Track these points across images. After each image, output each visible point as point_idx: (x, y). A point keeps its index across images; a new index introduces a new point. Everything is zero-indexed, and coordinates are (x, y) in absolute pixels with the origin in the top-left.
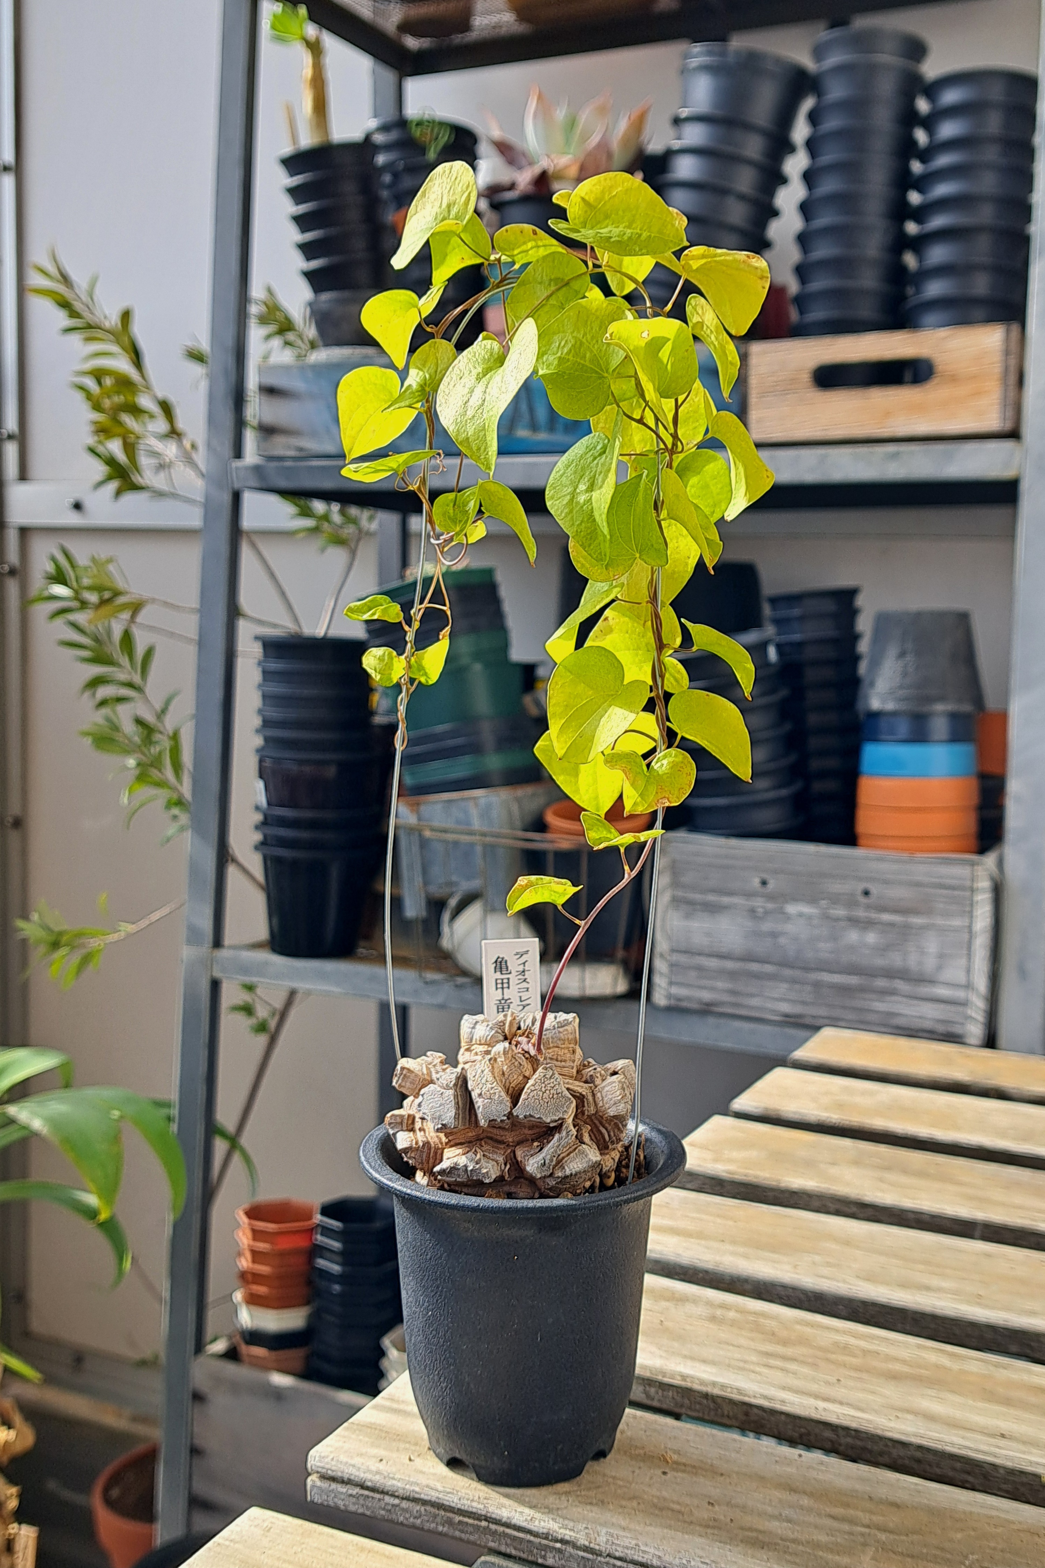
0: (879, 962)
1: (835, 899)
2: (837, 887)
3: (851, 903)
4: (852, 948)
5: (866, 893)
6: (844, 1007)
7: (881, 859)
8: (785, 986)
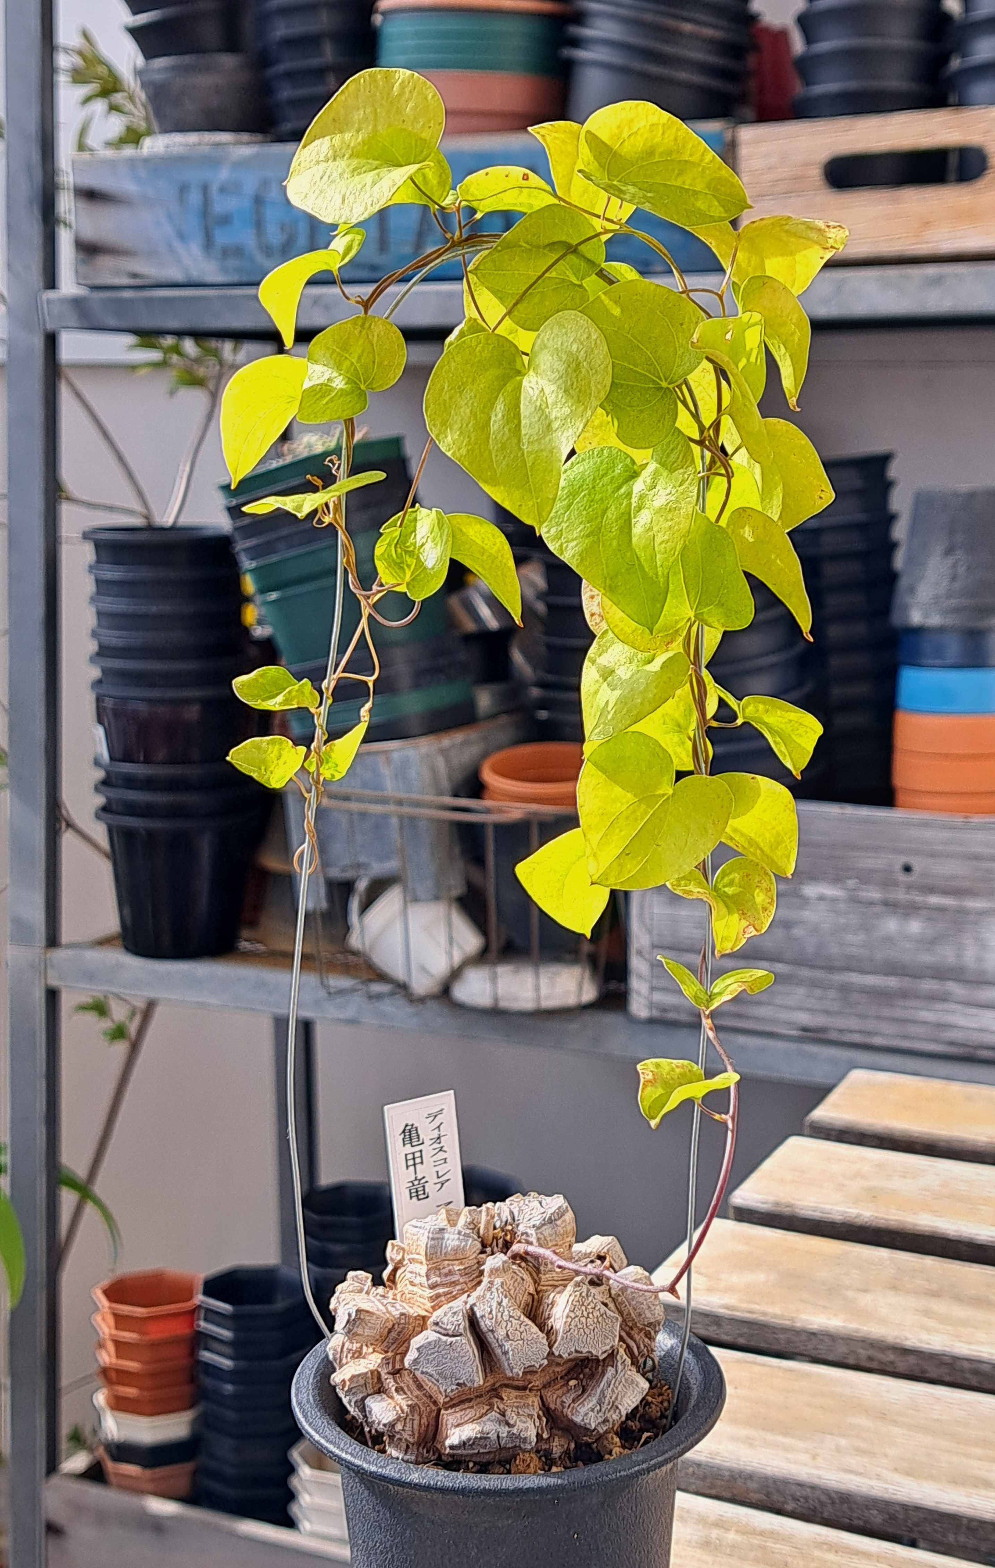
0: (926, 958)
1: (866, 877)
2: (868, 862)
3: (888, 883)
4: (888, 940)
5: (907, 869)
6: (879, 1018)
7: (925, 824)
8: (801, 991)
